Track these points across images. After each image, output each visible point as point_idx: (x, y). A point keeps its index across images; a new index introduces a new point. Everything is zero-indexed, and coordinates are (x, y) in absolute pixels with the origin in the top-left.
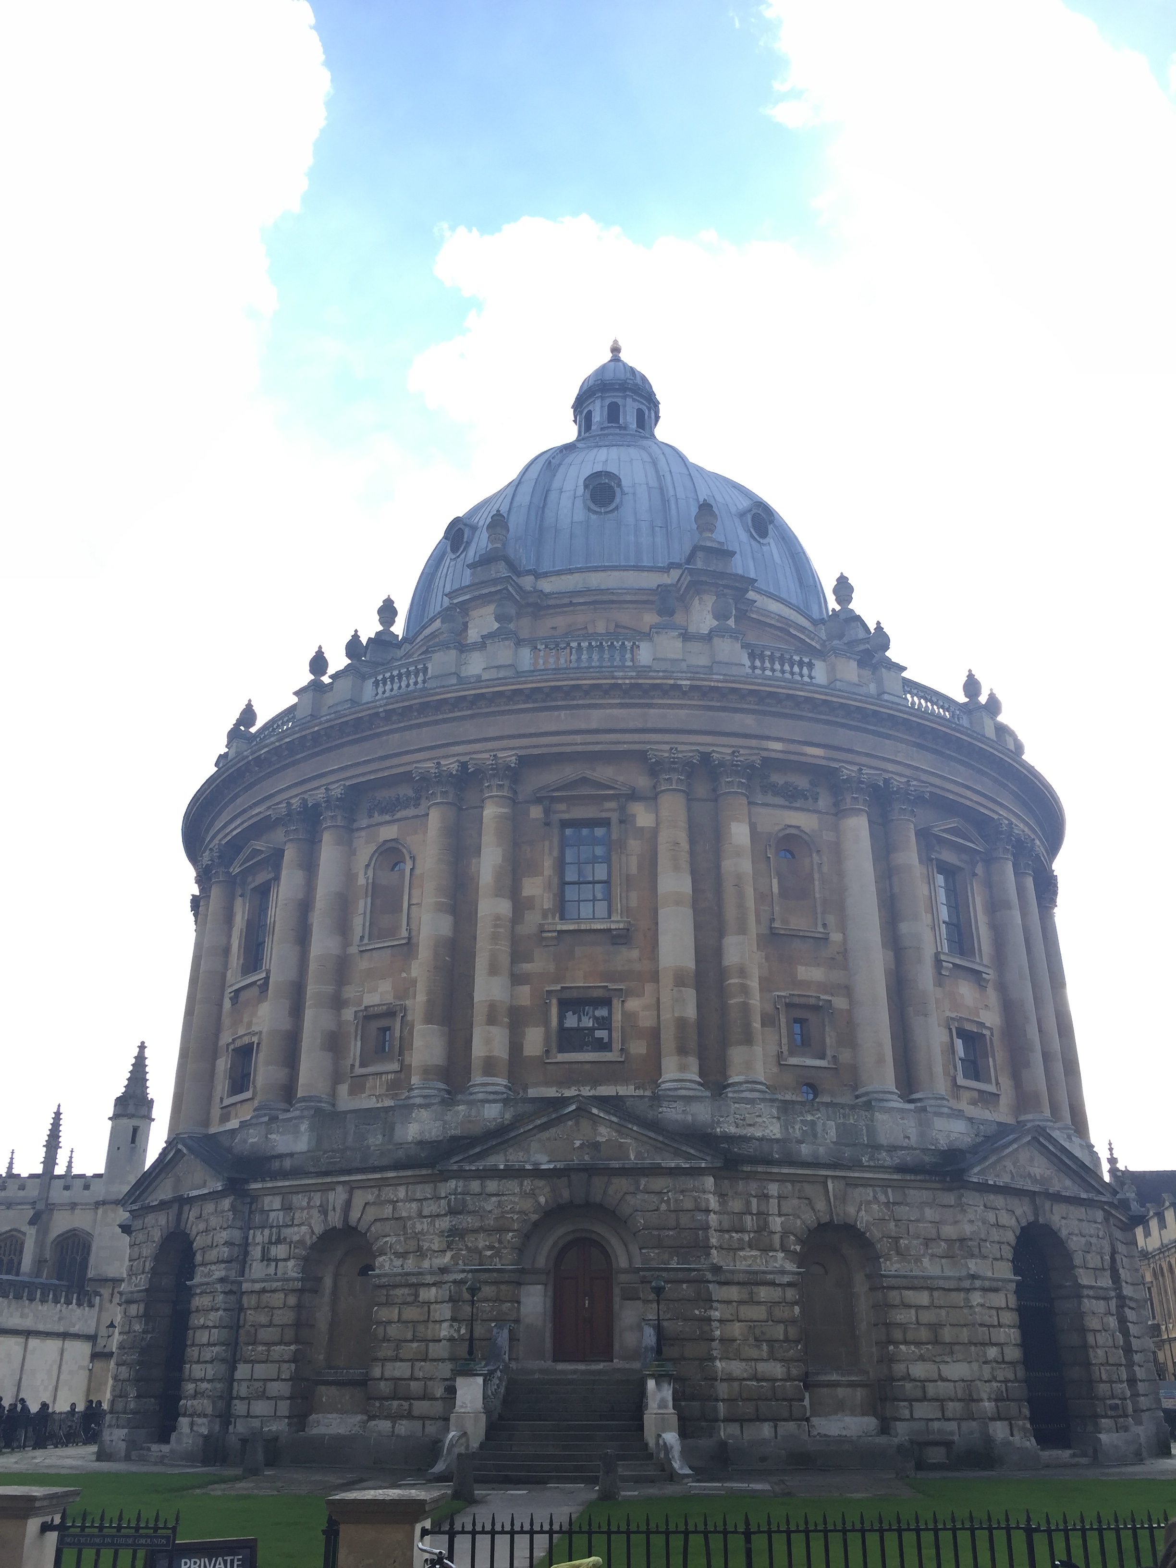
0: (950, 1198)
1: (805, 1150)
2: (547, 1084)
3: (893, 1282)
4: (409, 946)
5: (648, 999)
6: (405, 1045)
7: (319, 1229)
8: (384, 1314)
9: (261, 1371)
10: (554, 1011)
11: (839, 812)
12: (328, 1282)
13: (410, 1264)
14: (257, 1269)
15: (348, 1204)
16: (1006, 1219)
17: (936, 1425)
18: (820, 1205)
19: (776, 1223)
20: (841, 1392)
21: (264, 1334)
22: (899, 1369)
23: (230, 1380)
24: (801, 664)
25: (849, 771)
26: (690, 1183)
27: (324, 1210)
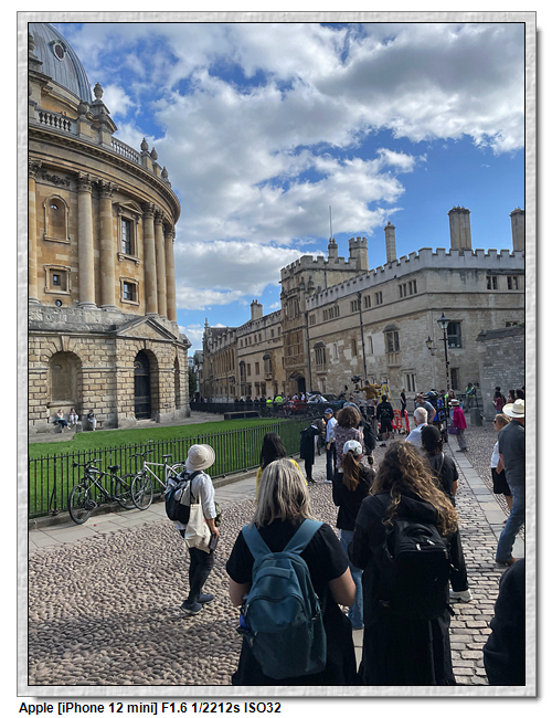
0: (112, 342)
1: (53, 325)
3: (86, 370)
11: (78, 192)
16: (133, 348)
18: (58, 345)
19: (39, 352)
22: (85, 399)
24: (65, 123)
25: (82, 175)
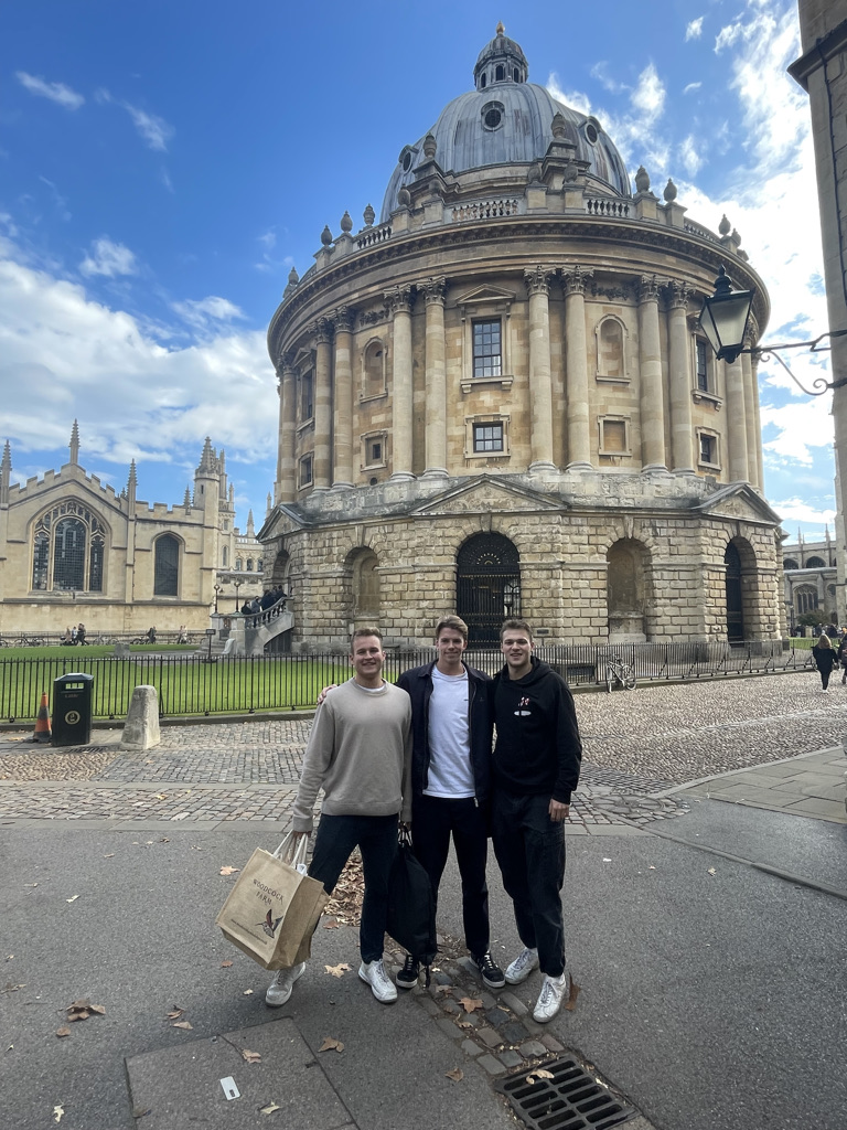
1: (350, 514)
3: (383, 572)
16: (452, 532)
17: (398, 639)
19: (335, 550)
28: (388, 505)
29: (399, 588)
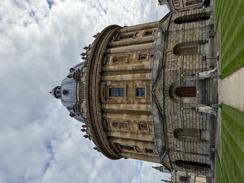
0: (170, 34)
1: (161, 56)
2: (150, 98)
4: (128, 121)
5: (137, 82)
6: (144, 122)
7: (174, 138)
8: (188, 127)
9: (198, 149)
10: (138, 97)
11: (110, 53)
12: (183, 137)
13: (180, 121)
14: (181, 149)
15: (170, 133)
16: (173, 25)
17: (207, 34)
18: (170, 53)
19: (173, 60)
20: (201, 49)
21: (192, 148)
22: (197, 40)
23: (200, 154)
26: (166, 73)
27: (171, 137)
28: (162, 43)
29: (189, 36)
